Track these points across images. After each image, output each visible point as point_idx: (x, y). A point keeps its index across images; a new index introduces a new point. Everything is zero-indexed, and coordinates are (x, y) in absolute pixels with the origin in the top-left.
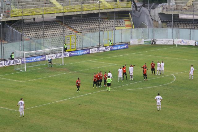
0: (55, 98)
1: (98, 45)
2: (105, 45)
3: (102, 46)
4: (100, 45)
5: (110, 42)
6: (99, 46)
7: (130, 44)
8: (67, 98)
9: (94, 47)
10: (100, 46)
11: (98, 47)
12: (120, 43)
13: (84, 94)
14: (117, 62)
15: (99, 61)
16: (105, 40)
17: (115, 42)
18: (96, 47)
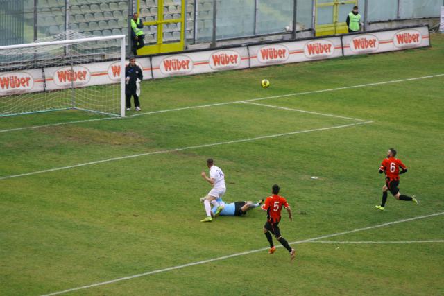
0: (79, 267)
1: (289, 28)
2: (319, 32)
3: (308, 34)
4: (298, 28)
5: (351, 14)
6: (293, 33)
7: (437, 28)
8: (135, 270)
9: (267, 39)
10: (298, 36)
11: (288, 37)
12: (390, 21)
13: (215, 255)
14: (375, 111)
15: (290, 104)
16: (320, 8)
17: (369, 20)
18: (280, 37)
